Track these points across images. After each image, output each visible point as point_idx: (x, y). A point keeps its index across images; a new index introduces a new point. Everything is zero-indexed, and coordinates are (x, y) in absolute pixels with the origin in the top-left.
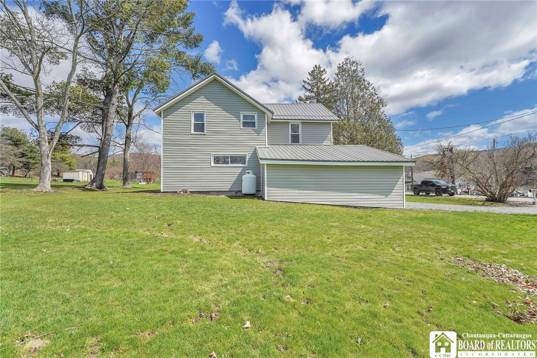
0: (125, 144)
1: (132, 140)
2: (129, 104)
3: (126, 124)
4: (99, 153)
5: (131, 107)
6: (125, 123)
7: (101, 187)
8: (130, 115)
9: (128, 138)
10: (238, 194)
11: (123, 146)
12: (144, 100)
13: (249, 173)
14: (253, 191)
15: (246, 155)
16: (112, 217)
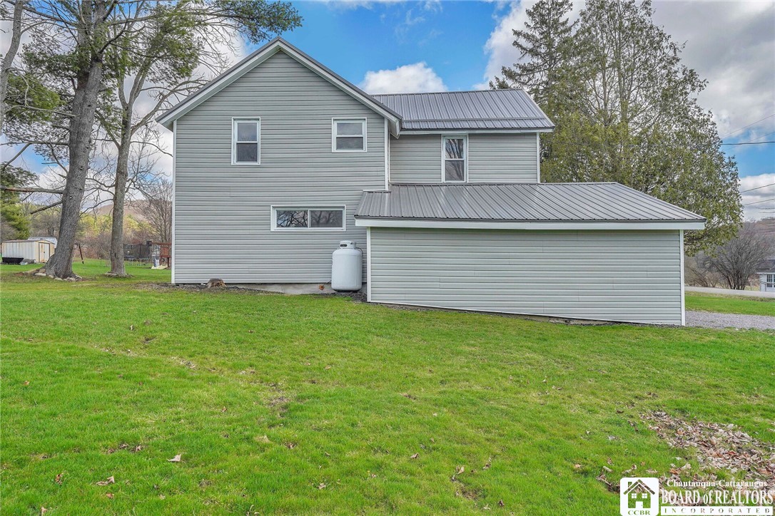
0: (116, 186)
1: (129, 177)
2: (124, 103)
3: (117, 144)
4: (64, 207)
5: (127, 108)
6: (116, 142)
7: (66, 274)
8: (126, 123)
9: (122, 173)
10: (326, 291)
11: (113, 190)
12: (155, 93)
13: (346, 245)
14: (352, 284)
15: (344, 207)
16: (55, 324)
